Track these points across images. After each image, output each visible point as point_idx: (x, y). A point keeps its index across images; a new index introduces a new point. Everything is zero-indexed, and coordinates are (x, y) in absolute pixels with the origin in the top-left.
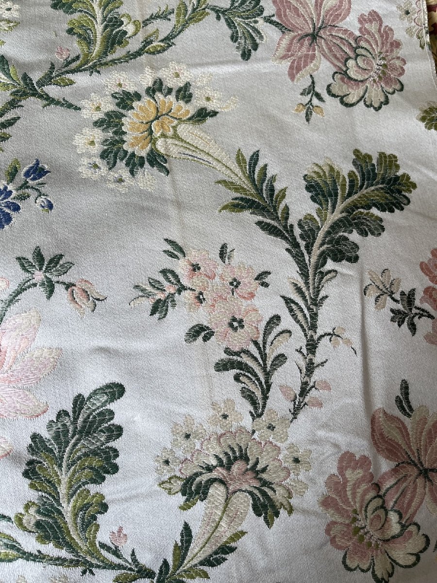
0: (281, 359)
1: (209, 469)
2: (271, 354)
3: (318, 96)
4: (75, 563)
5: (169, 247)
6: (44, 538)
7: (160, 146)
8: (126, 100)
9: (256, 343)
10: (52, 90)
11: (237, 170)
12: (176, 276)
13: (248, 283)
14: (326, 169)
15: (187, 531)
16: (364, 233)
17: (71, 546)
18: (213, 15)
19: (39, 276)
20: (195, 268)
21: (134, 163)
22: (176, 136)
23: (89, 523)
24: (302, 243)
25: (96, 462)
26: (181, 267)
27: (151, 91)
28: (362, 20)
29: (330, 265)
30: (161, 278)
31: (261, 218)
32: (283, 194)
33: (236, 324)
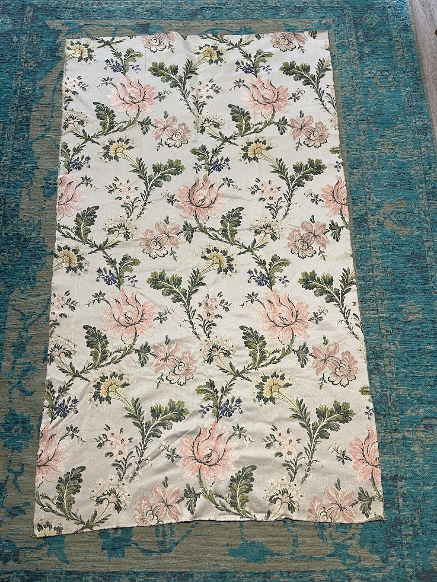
0: (281, 207)
1: (261, 228)
2: (279, 206)
3: (301, 144)
4: (229, 243)
5: (257, 180)
6: (223, 236)
7: (257, 156)
8: (250, 144)
9: (275, 203)
10: (232, 141)
11: (276, 163)
12: (258, 186)
13: (275, 190)
14: (300, 163)
15: (255, 241)
16: (307, 180)
17: (229, 240)
18: (274, 124)
19: (227, 182)
20: (263, 185)
21: (250, 159)
22: (261, 153)
23: (233, 235)
24: (290, 182)
25: (236, 223)
26: (259, 184)
27: (256, 142)
28: (316, 124)
29: (296, 187)
30: (254, 186)
31: (280, 175)
32: (287, 169)
33: (271, 198)
